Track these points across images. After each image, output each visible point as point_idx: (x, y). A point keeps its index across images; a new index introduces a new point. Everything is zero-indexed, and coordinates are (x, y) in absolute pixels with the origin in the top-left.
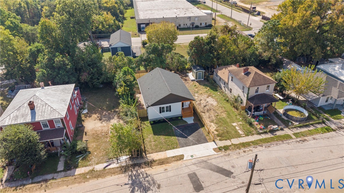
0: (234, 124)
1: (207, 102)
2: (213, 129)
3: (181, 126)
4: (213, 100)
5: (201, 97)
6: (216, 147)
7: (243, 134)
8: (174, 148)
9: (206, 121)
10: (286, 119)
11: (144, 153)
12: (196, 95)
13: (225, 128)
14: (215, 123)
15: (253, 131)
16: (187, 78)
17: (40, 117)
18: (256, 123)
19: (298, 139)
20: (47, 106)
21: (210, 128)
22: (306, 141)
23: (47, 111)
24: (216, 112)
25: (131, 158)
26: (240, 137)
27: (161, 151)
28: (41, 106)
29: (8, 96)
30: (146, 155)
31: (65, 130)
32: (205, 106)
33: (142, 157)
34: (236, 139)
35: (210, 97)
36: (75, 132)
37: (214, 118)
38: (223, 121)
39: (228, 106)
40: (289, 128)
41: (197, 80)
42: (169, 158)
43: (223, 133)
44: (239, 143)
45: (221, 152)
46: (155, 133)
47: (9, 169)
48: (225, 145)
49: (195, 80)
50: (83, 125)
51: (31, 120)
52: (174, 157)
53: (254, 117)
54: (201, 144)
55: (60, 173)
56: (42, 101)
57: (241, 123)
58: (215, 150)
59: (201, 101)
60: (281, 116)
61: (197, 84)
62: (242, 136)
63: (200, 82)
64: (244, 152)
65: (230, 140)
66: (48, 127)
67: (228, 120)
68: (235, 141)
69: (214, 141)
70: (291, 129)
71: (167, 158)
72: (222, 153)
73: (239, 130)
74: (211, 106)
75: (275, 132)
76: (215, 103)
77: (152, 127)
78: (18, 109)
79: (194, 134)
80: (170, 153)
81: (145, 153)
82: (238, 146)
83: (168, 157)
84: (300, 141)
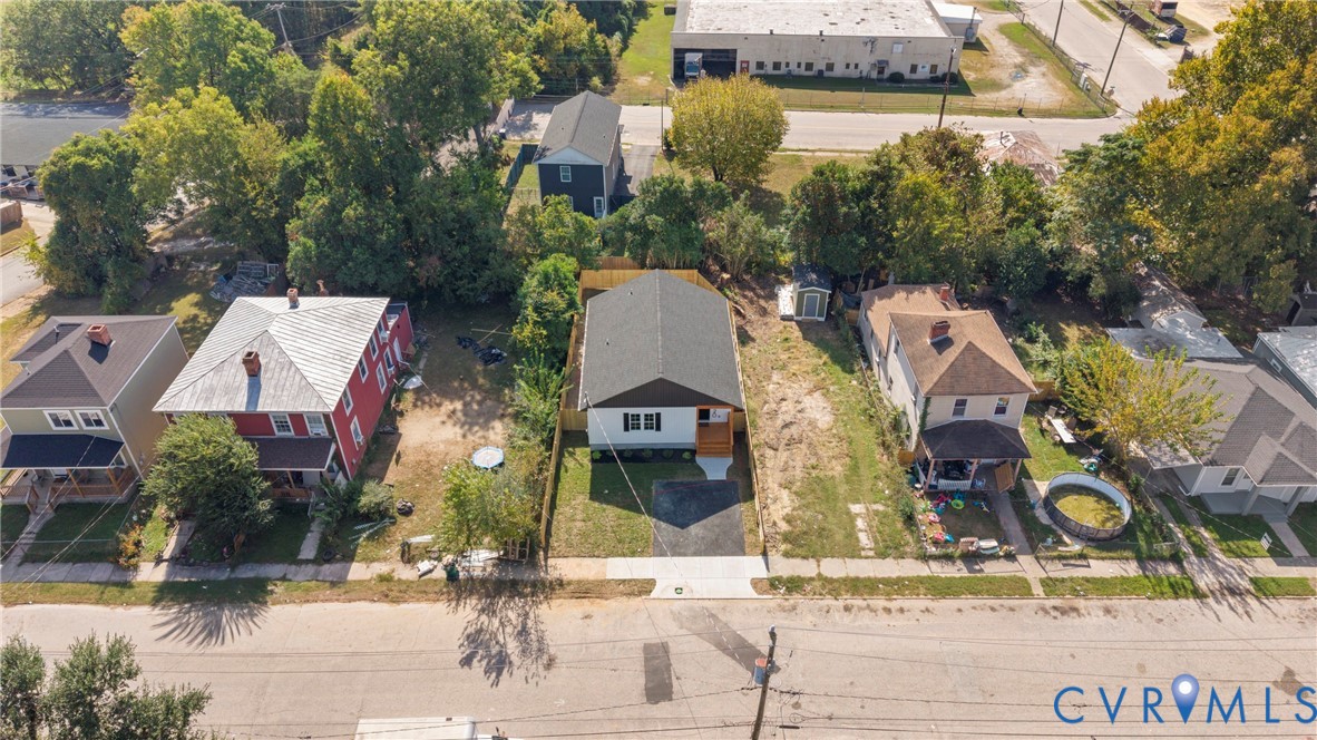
0: (858, 506)
1: (800, 411)
2: (781, 513)
3: (681, 483)
4: (825, 405)
5: (790, 387)
6: (764, 574)
7: (871, 549)
8: (633, 554)
9: (770, 480)
10: (1044, 518)
11: (542, 553)
12: (776, 377)
13: (820, 517)
14: (796, 493)
15: (907, 544)
16: (769, 306)
17: (269, 401)
18: (932, 516)
19: (1050, 603)
20: (293, 369)
21: (772, 508)
22: (1075, 614)
23: (291, 385)
24: (816, 454)
25: (501, 562)
26: (853, 557)
27: (594, 556)
28: (277, 370)
29: (213, 295)
30: (546, 559)
31: (333, 447)
32: (786, 426)
33: (533, 565)
34: (841, 561)
35: (817, 394)
36: (368, 448)
37: (799, 473)
38: (825, 489)
39: (866, 437)
40: (1037, 558)
41: (799, 318)
42: (609, 581)
43: (805, 533)
44: (843, 575)
45: (774, 594)
46: (596, 495)
47: (180, 530)
48: (796, 575)
49: (795, 318)
50: (396, 429)
51: (247, 407)
52: (624, 581)
53: (933, 494)
54: (722, 555)
55: (303, 566)
56: (282, 352)
57: (880, 508)
58: (755, 583)
59: (784, 403)
60: (1032, 507)
61: (797, 333)
62: (863, 553)
63: (807, 329)
64: (847, 609)
65: (818, 561)
66: (289, 430)
67: (843, 489)
68: (834, 568)
69: (765, 554)
70: (1043, 562)
71: (602, 581)
72: (773, 600)
73: (862, 531)
74: (810, 428)
75: (983, 562)
76: (824, 419)
77: (593, 471)
78: (218, 369)
79: (713, 520)
80: (620, 568)
81: (546, 552)
82: (832, 587)
83: (609, 577)
84: (1055, 608)
